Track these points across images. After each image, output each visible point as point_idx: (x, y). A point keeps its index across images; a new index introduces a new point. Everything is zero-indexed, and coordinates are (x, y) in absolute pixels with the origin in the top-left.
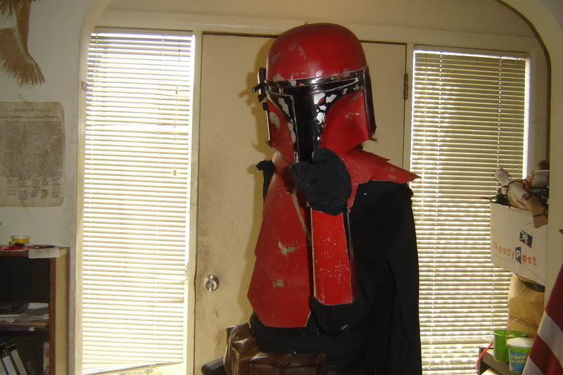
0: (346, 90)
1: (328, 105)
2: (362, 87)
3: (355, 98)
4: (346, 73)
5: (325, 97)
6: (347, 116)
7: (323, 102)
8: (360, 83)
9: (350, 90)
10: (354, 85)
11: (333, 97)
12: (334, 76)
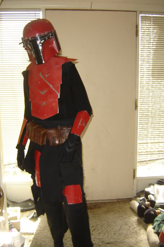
0: (47, 38)
1: (42, 44)
2: (53, 36)
3: (51, 40)
4: (46, 33)
5: (41, 41)
6: (50, 47)
7: (40, 43)
8: (52, 35)
9: (49, 38)
10: (50, 36)
11: (43, 41)
12: (42, 34)
